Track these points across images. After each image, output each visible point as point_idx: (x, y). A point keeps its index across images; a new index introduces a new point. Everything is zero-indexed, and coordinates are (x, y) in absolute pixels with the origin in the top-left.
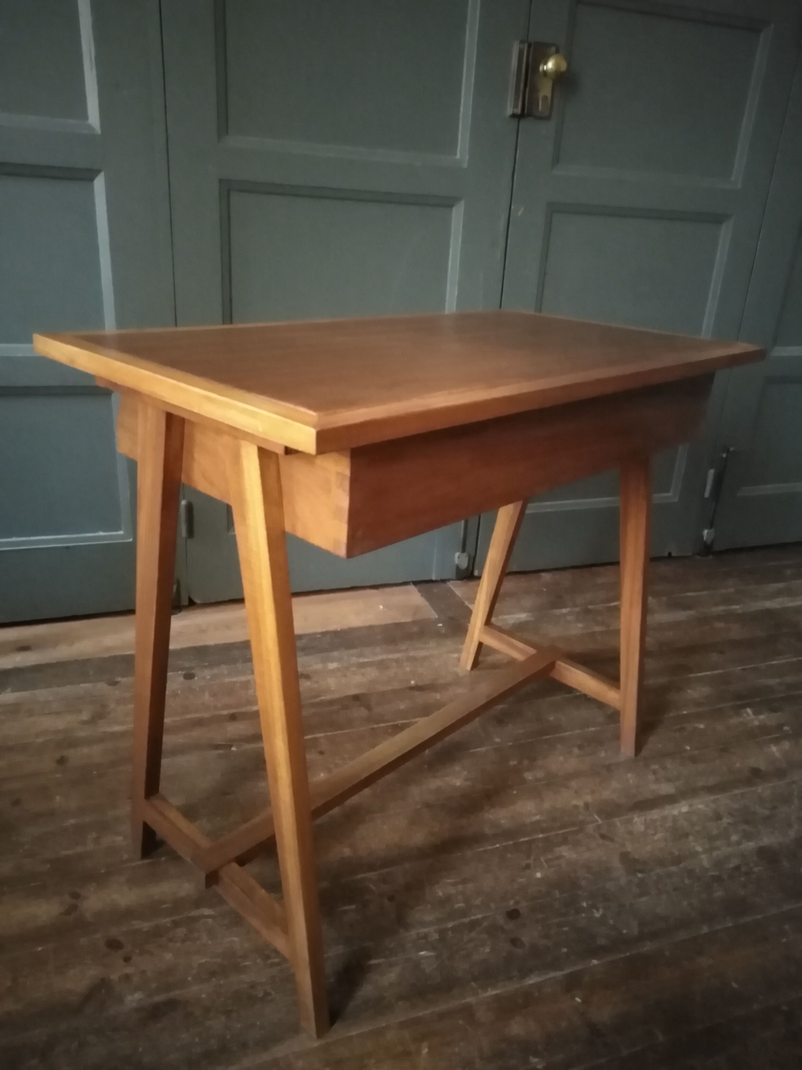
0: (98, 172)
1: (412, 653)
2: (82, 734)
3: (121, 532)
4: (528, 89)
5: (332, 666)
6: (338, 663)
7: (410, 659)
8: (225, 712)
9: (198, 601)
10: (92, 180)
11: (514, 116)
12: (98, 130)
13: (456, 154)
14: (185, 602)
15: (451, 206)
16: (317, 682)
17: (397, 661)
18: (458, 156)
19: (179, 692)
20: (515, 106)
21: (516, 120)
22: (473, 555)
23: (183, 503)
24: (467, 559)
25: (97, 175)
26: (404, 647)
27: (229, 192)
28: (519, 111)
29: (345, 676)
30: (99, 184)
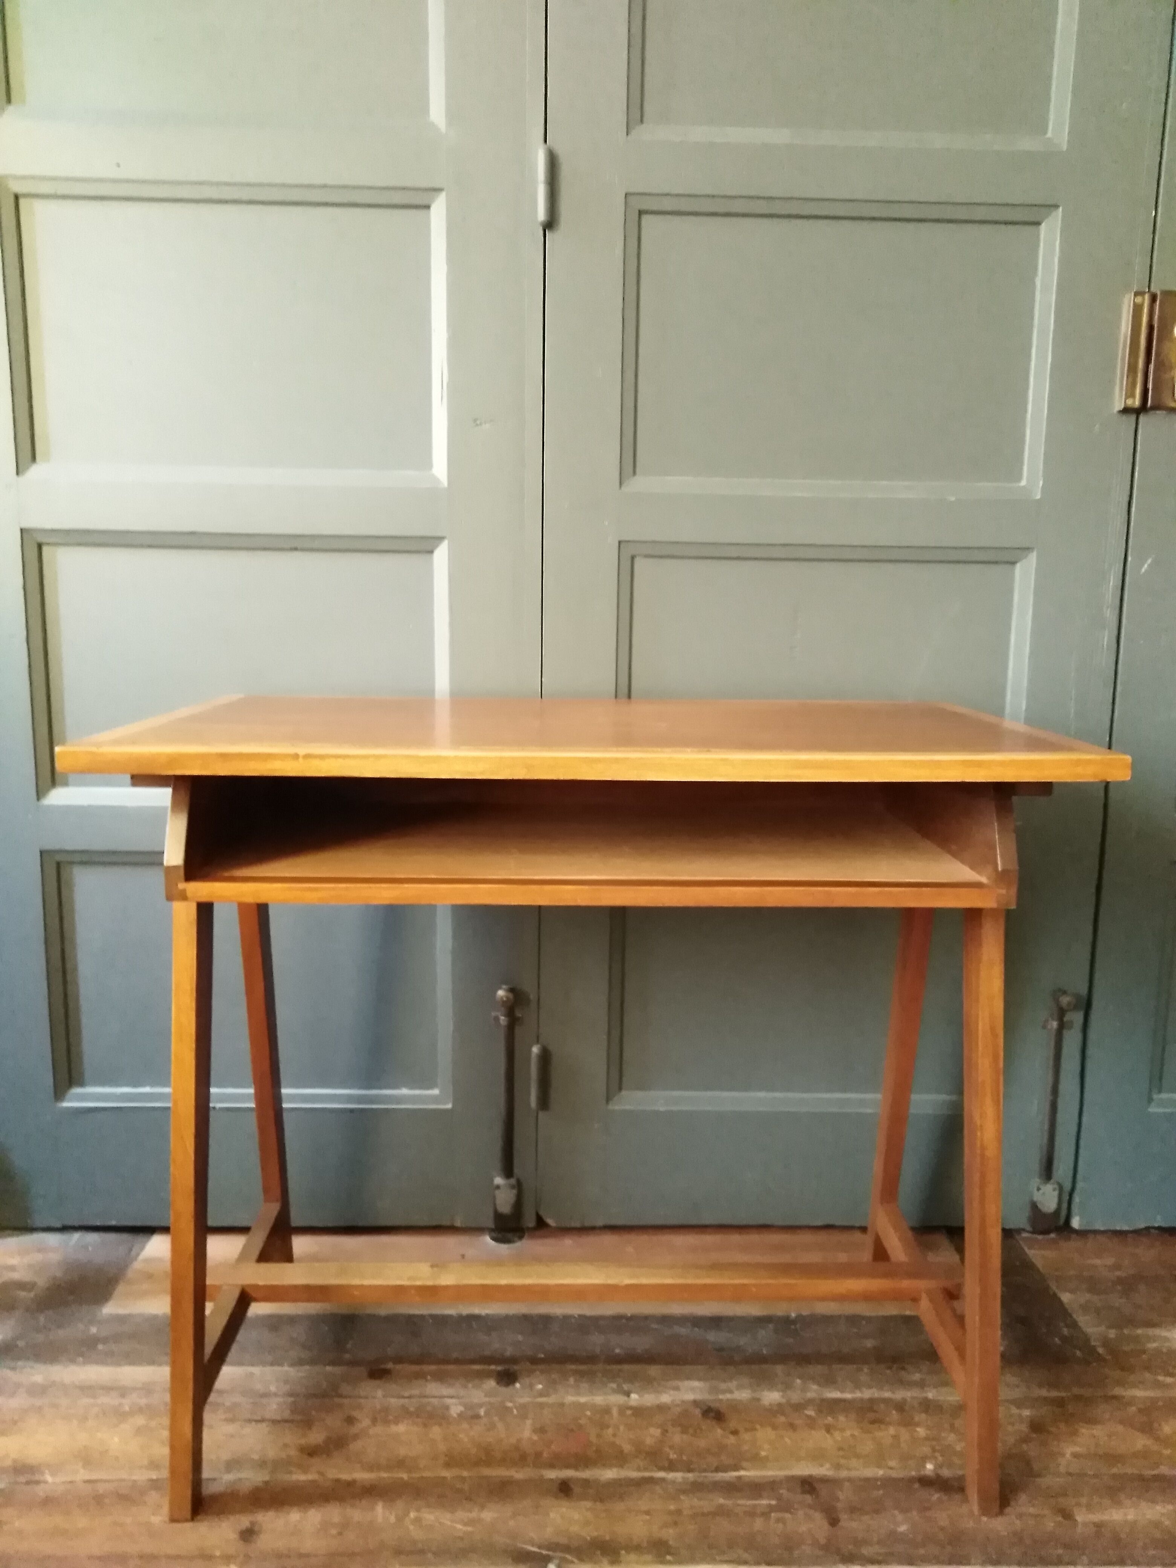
0: (441, 539)
1: (931, 1395)
2: (300, 1477)
3: (436, 1092)
4: (1152, 367)
5: (772, 1397)
6: (781, 1394)
7: (927, 1406)
8: (552, 1474)
9: (550, 1222)
10: (431, 552)
11: (1126, 411)
12: (445, 483)
13: (1019, 479)
14: (530, 1221)
15: (1013, 563)
16: (735, 1433)
17: (900, 1407)
18: (1023, 483)
19: (482, 1412)
20: (1130, 394)
21: (1133, 418)
22: (1067, 1186)
23: (535, 1050)
24: (1056, 1193)
25: (437, 546)
26: (917, 1376)
27: (633, 558)
28: (1137, 402)
29: (792, 1427)
30: (441, 554)
